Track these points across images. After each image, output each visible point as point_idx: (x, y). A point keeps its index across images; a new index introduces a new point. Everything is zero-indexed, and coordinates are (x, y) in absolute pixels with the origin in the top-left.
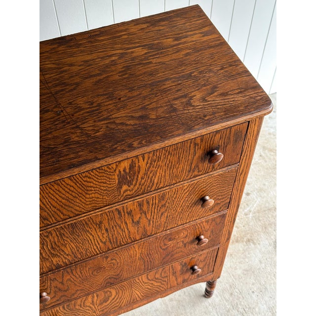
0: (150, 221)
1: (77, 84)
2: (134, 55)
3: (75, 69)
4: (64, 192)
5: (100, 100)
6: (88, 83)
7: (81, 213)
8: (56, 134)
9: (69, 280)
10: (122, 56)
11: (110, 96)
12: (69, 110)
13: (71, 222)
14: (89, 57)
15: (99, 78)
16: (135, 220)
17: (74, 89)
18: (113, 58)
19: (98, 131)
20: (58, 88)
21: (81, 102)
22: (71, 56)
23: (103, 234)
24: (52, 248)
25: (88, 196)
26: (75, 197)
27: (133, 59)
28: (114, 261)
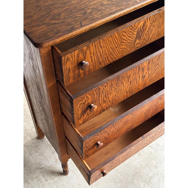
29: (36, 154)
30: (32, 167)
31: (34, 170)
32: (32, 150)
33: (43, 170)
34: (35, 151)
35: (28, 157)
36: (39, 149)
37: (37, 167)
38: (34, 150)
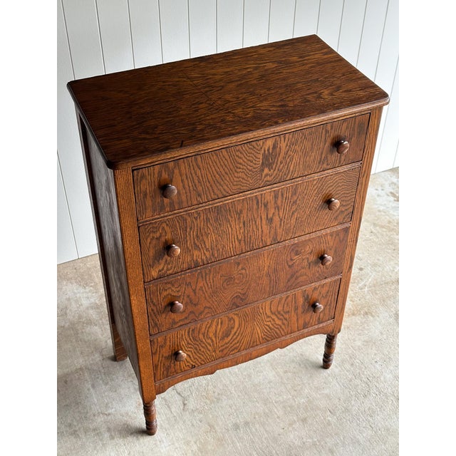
0: (281, 220)
1: (223, 87)
2: (266, 68)
3: (218, 77)
4: (219, 165)
5: (244, 96)
6: (232, 86)
7: (228, 195)
8: (213, 116)
9: (202, 287)
10: (256, 69)
11: (252, 94)
12: (219, 102)
13: (218, 204)
14: (228, 70)
15: (239, 82)
16: (269, 217)
17: (221, 90)
18: (249, 70)
19: (247, 114)
20: (207, 89)
21: (228, 97)
22: (213, 69)
23: (240, 228)
24: (197, 236)
25: (236, 175)
26: (226, 173)
27: (266, 70)
28: (244, 271)
29: (104, 387)
30: (91, 409)
31: (94, 416)
32: (98, 378)
33: (109, 417)
34: (103, 381)
35: (89, 390)
36: (112, 380)
37: (100, 411)
38: (102, 379)
